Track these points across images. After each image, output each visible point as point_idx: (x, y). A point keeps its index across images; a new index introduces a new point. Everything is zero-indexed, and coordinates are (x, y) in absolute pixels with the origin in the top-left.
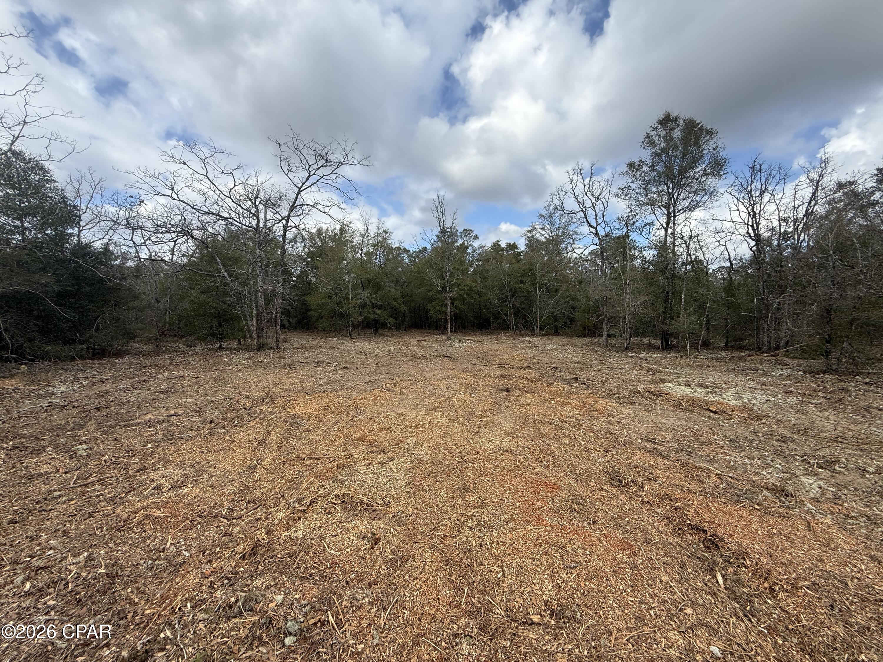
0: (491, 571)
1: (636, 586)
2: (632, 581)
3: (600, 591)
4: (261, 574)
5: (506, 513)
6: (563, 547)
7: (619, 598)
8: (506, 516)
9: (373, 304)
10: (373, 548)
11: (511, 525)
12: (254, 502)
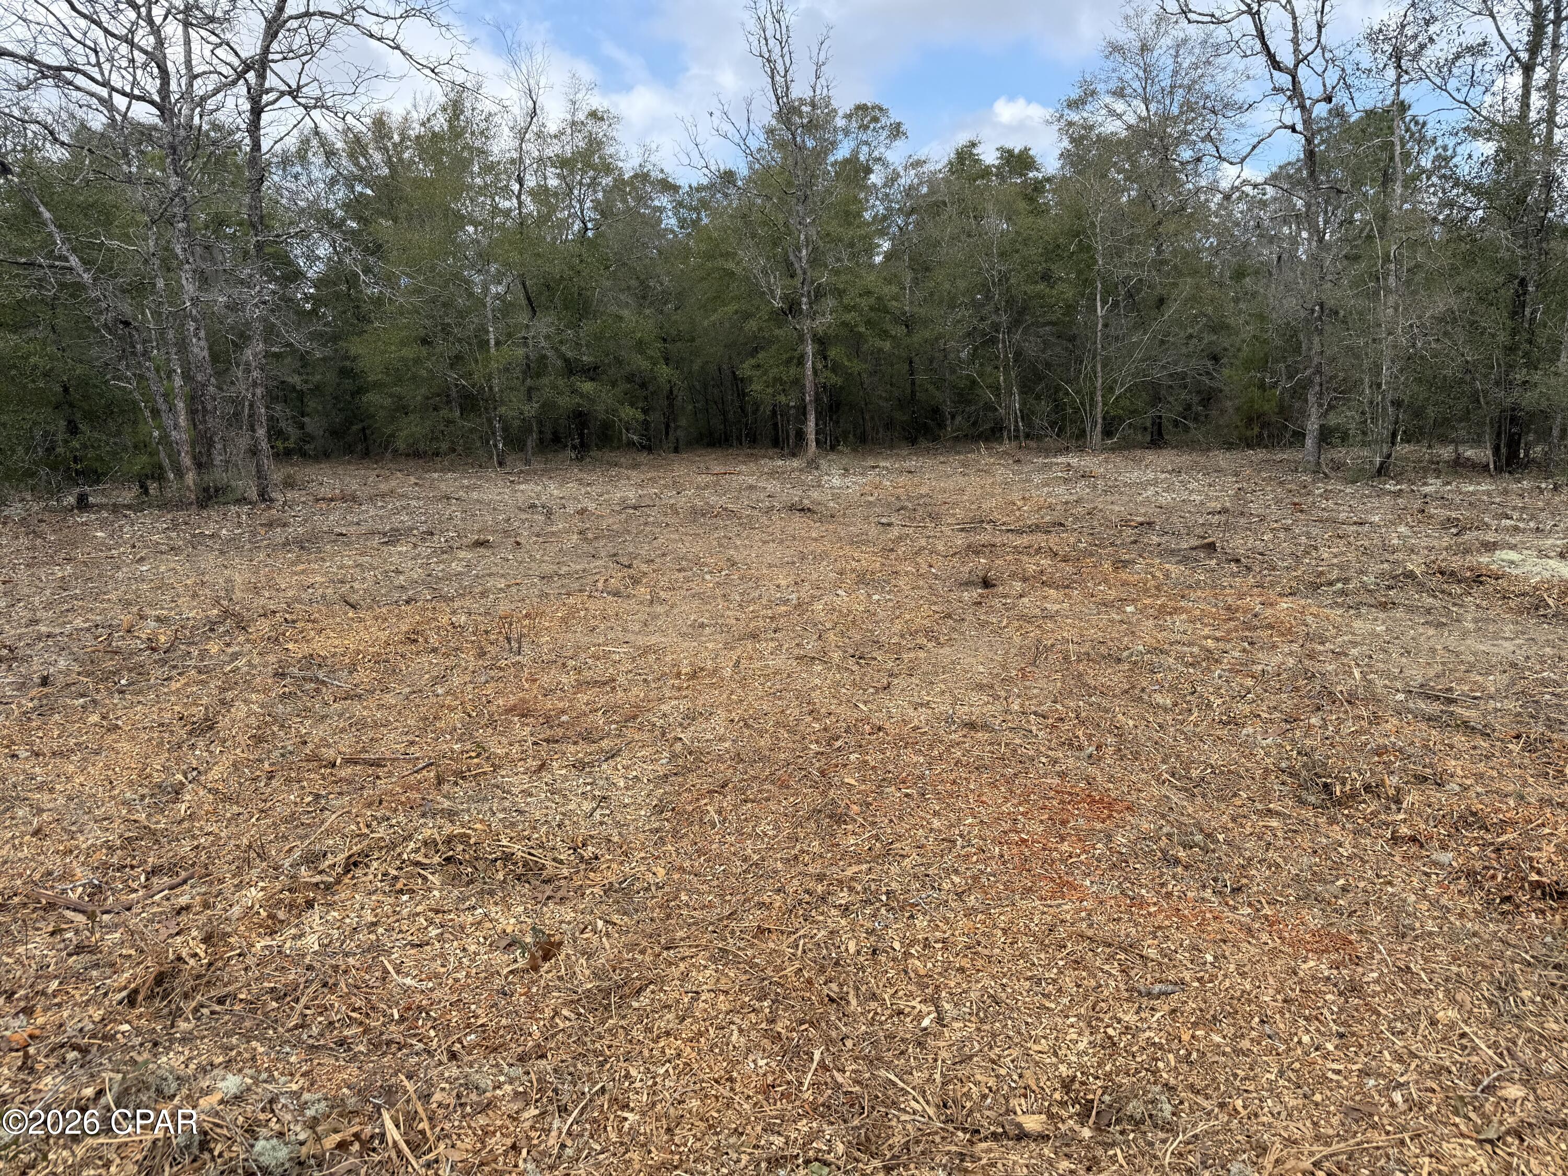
0: (900, 1013)
1: (1353, 1034)
2: (1344, 1024)
3: (1238, 1052)
4: (184, 1039)
5: (956, 872)
6: (1130, 947)
7: (1297, 1065)
8: (956, 879)
9: (566, 360)
10: (536, 968)
11: (971, 901)
12: (172, 870)
